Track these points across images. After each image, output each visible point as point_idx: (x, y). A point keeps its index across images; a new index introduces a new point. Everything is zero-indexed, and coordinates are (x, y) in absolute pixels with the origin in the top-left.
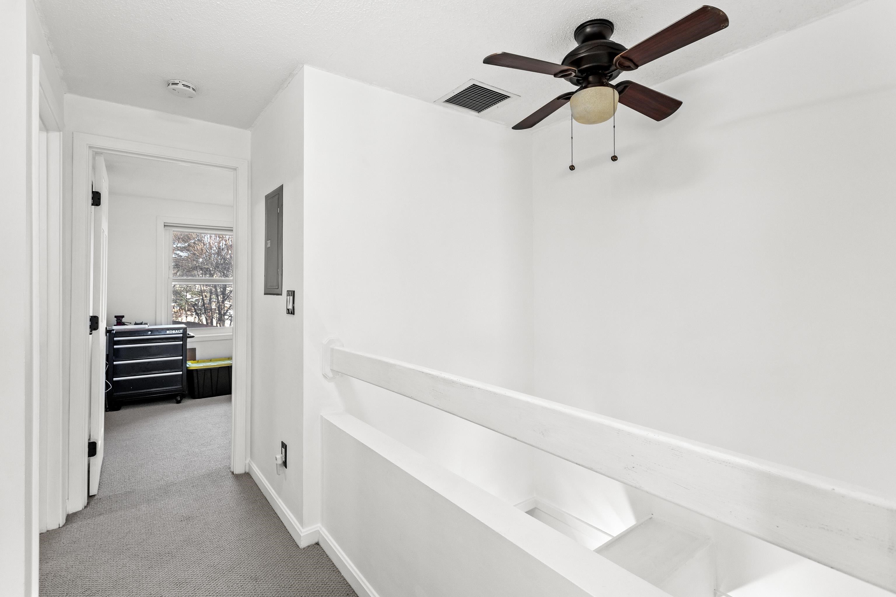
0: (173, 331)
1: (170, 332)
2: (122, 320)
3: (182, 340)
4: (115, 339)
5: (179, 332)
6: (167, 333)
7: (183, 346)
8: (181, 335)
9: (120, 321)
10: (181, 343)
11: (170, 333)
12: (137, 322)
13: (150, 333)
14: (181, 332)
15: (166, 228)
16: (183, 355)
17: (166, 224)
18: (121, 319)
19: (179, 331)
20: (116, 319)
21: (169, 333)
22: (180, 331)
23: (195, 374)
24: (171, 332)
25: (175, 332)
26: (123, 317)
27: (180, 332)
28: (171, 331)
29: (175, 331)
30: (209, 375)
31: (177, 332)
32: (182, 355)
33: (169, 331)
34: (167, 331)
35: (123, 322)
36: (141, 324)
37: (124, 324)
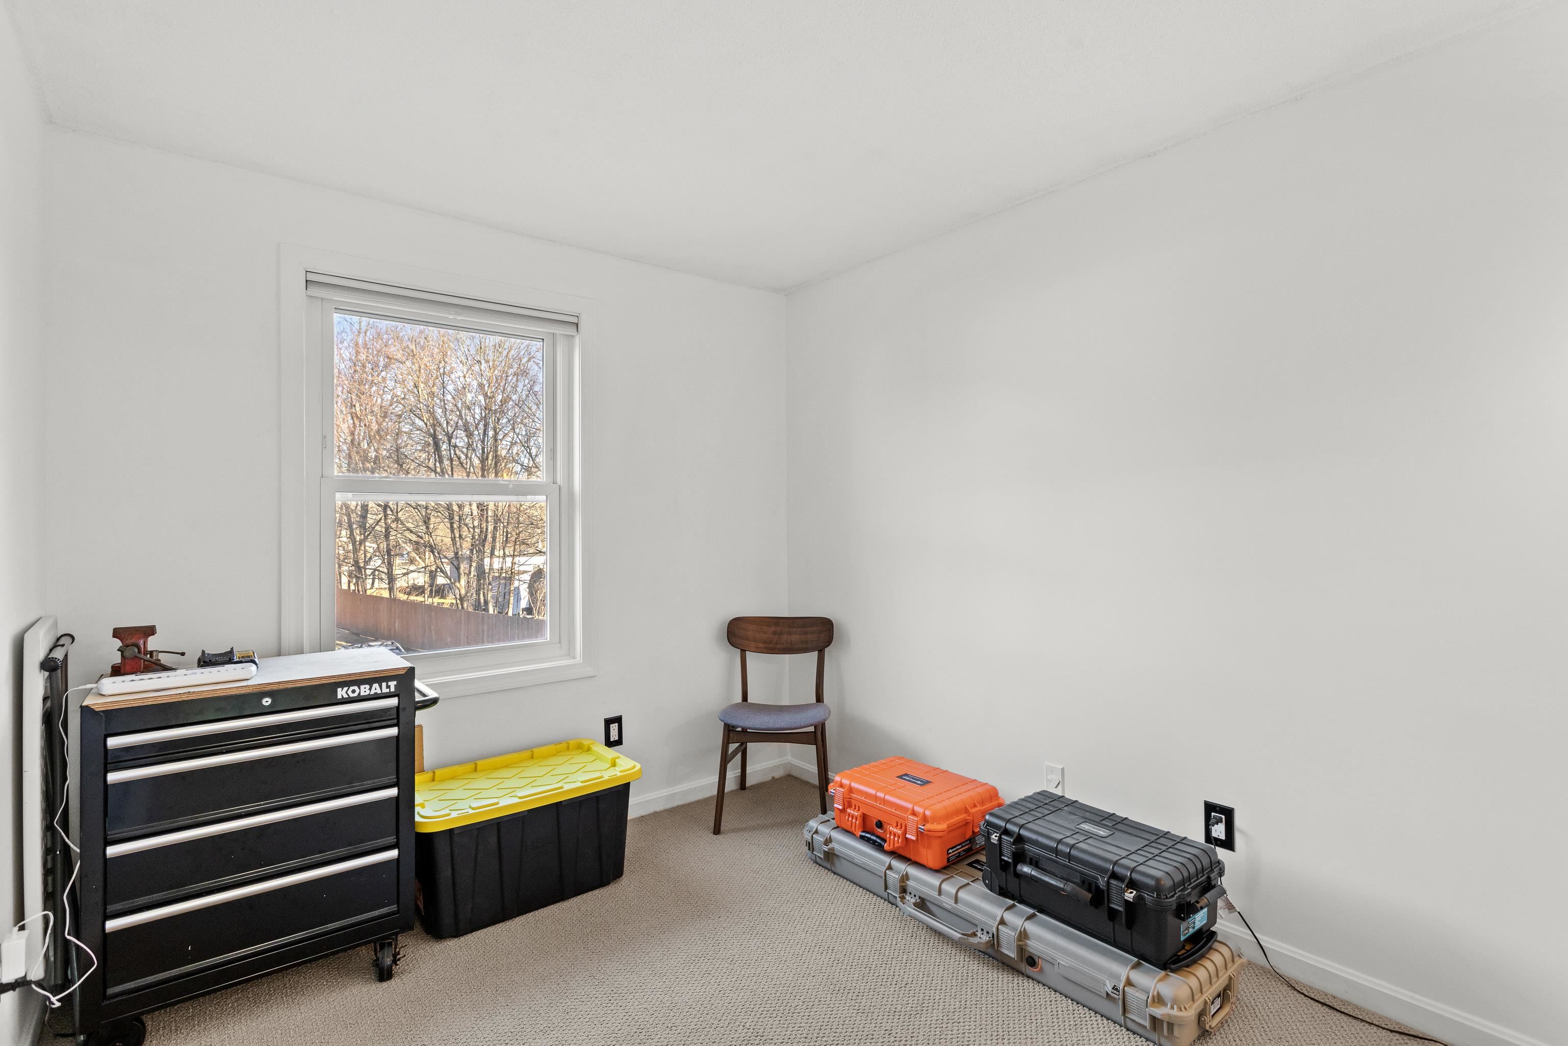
0: (362, 687)
1: (349, 692)
2: (145, 643)
3: (398, 718)
4: (113, 742)
5: (385, 690)
6: (339, 697)
7: (400, 742)
8: (394, 702)
9: (136, 650)
10: (394, 731)
11: (352, 695)
12: (212, 650)
13: (267, 702)
14: (393, 689)
15: (314, 291)
16: (401, 781)
17: (311, 277)
18: (142, 642)
19: (384, 684)
20: (118, 643)
21: (345, 696)
22: (388, 687)
23: (442, 850)
24: (354, 691)
25: (368, 692)
26: (150, 631)
27: (388, 690)
28: (356, 688)
29: (368, 687)
30: (493, 840)
31: (379, 691)
32: (398, 781)
33: (346, 689)
34: (339, 690)
35: (151, 653)
36: (227, 658)
37: (153, 665)
